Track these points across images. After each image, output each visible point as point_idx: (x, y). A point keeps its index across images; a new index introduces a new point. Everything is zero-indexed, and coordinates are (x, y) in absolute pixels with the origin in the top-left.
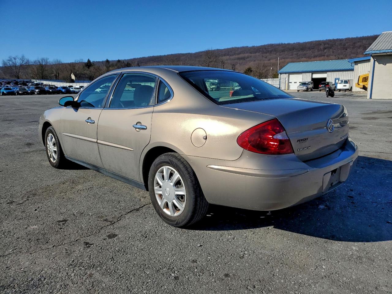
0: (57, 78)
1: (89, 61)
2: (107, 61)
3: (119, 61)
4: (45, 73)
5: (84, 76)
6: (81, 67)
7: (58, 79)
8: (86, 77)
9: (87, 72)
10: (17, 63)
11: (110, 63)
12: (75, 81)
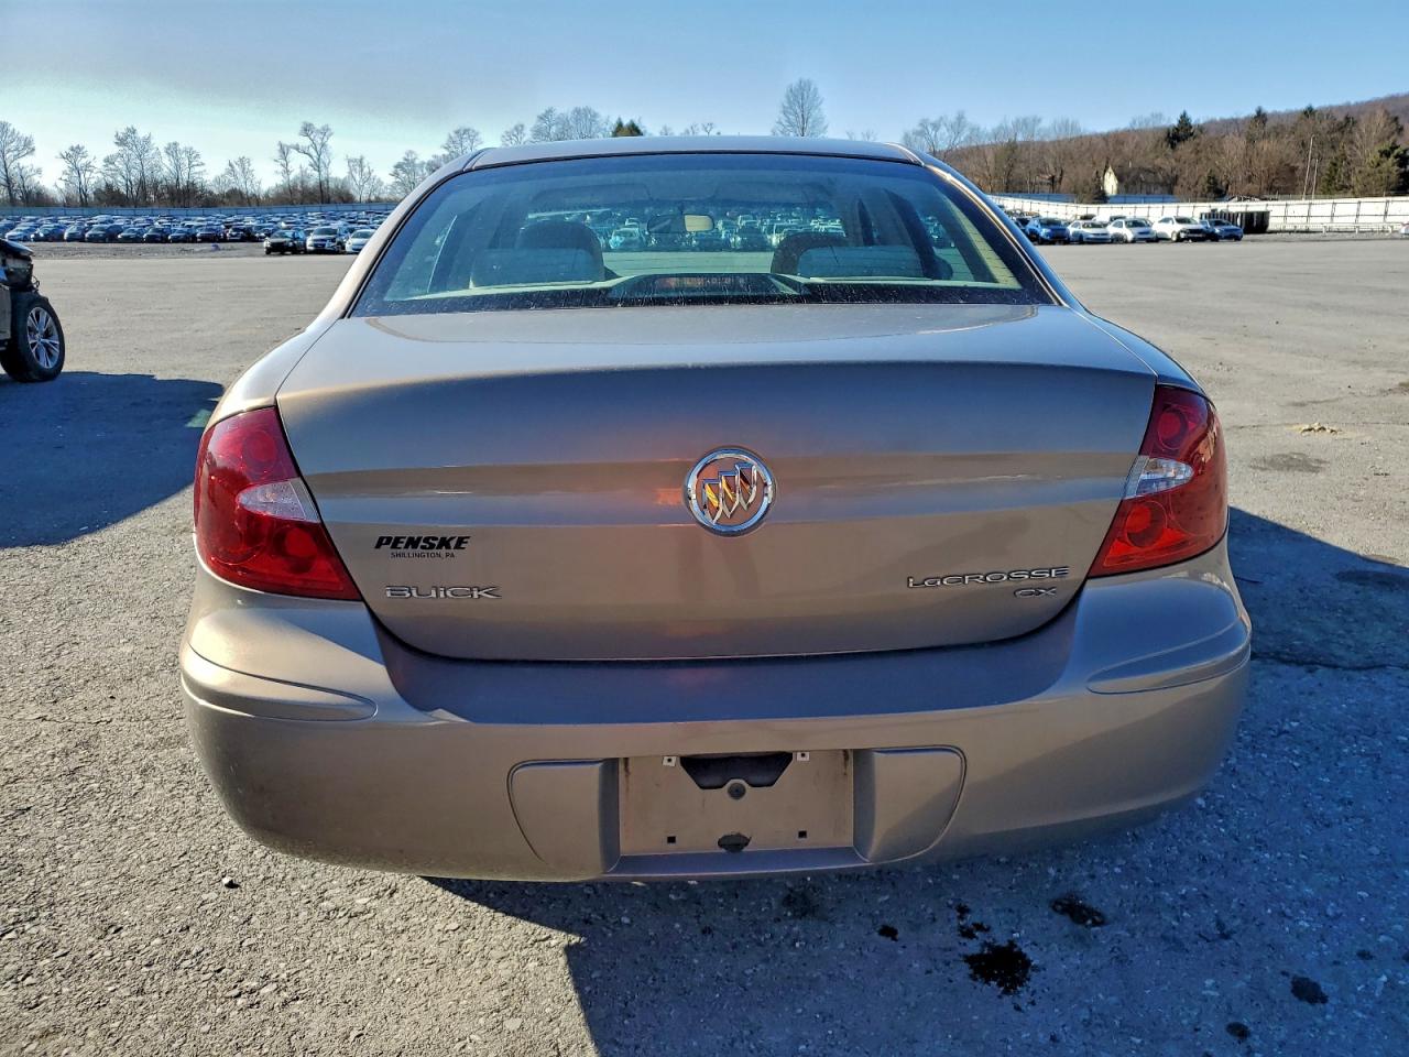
0: (1054, 189)
1: (1184, 119)
2: (1261, 116)
3: (1309, 113)
4: (1020, 170)
5: (1149, 180)
6: (1149, 145)
7: (1058, 191)
8: (1157, 183)
9: (1166, 163)
10: (940, 143)
11: (1269, 124)
12: (1108, 198)
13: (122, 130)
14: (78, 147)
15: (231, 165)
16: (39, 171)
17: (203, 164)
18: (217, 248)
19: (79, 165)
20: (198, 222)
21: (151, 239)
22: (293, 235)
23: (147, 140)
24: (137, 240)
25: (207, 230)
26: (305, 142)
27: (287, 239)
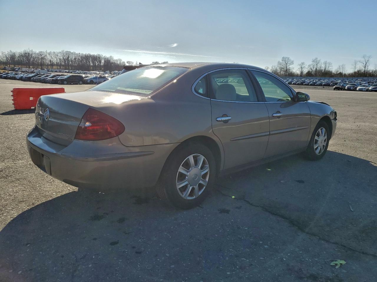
13: (314, 58)
14: (303, 63)
15: (340, 67)
16: (293, 68)
17: (332, 66)
18: (324, 88)
19: (302, 67)
20: (324, 81)
21: (311, 85)
22: (343, 85)
23: (319, 61)
24: (308, 85)
25: (326, 83)
26: (363, 59)
27: (341, 86)
